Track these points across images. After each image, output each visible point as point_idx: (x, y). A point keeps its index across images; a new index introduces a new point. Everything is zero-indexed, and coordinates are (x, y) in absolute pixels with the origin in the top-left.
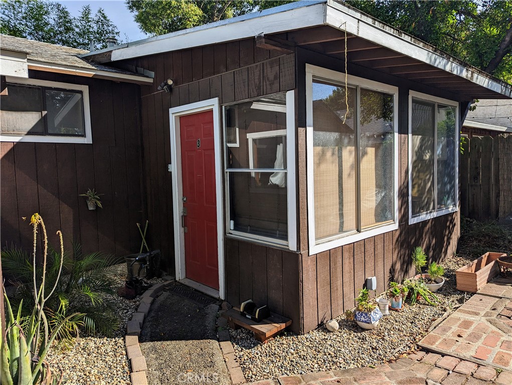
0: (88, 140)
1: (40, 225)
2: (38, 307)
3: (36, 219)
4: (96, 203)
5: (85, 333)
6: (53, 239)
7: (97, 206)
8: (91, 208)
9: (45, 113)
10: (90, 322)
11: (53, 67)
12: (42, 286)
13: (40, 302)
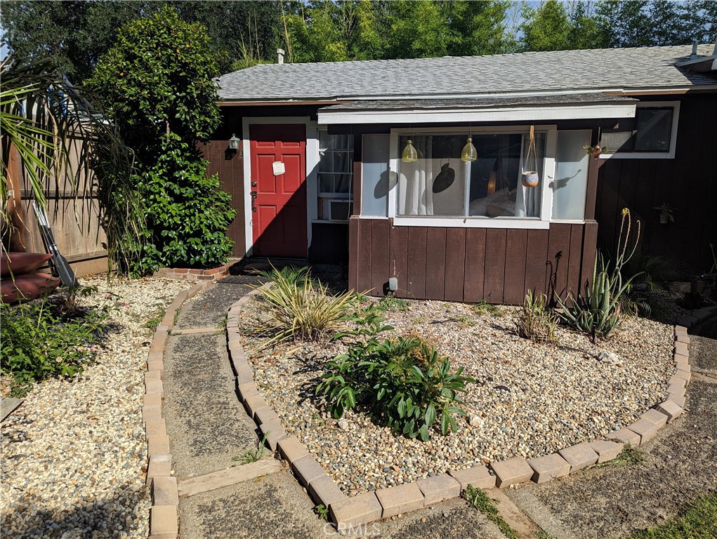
0: (671, 155)
1: (627, 216)
2: (617, 268)
3: (625, 211)
4: (668, 217)
5: (642, 314)
6: (634, 226)
7: (669, 220)
8: (663, 222)
9: (635, 132)
10: (648, 307)
11: (650, 90)
12: (622, 256)
13: (619, 266)
